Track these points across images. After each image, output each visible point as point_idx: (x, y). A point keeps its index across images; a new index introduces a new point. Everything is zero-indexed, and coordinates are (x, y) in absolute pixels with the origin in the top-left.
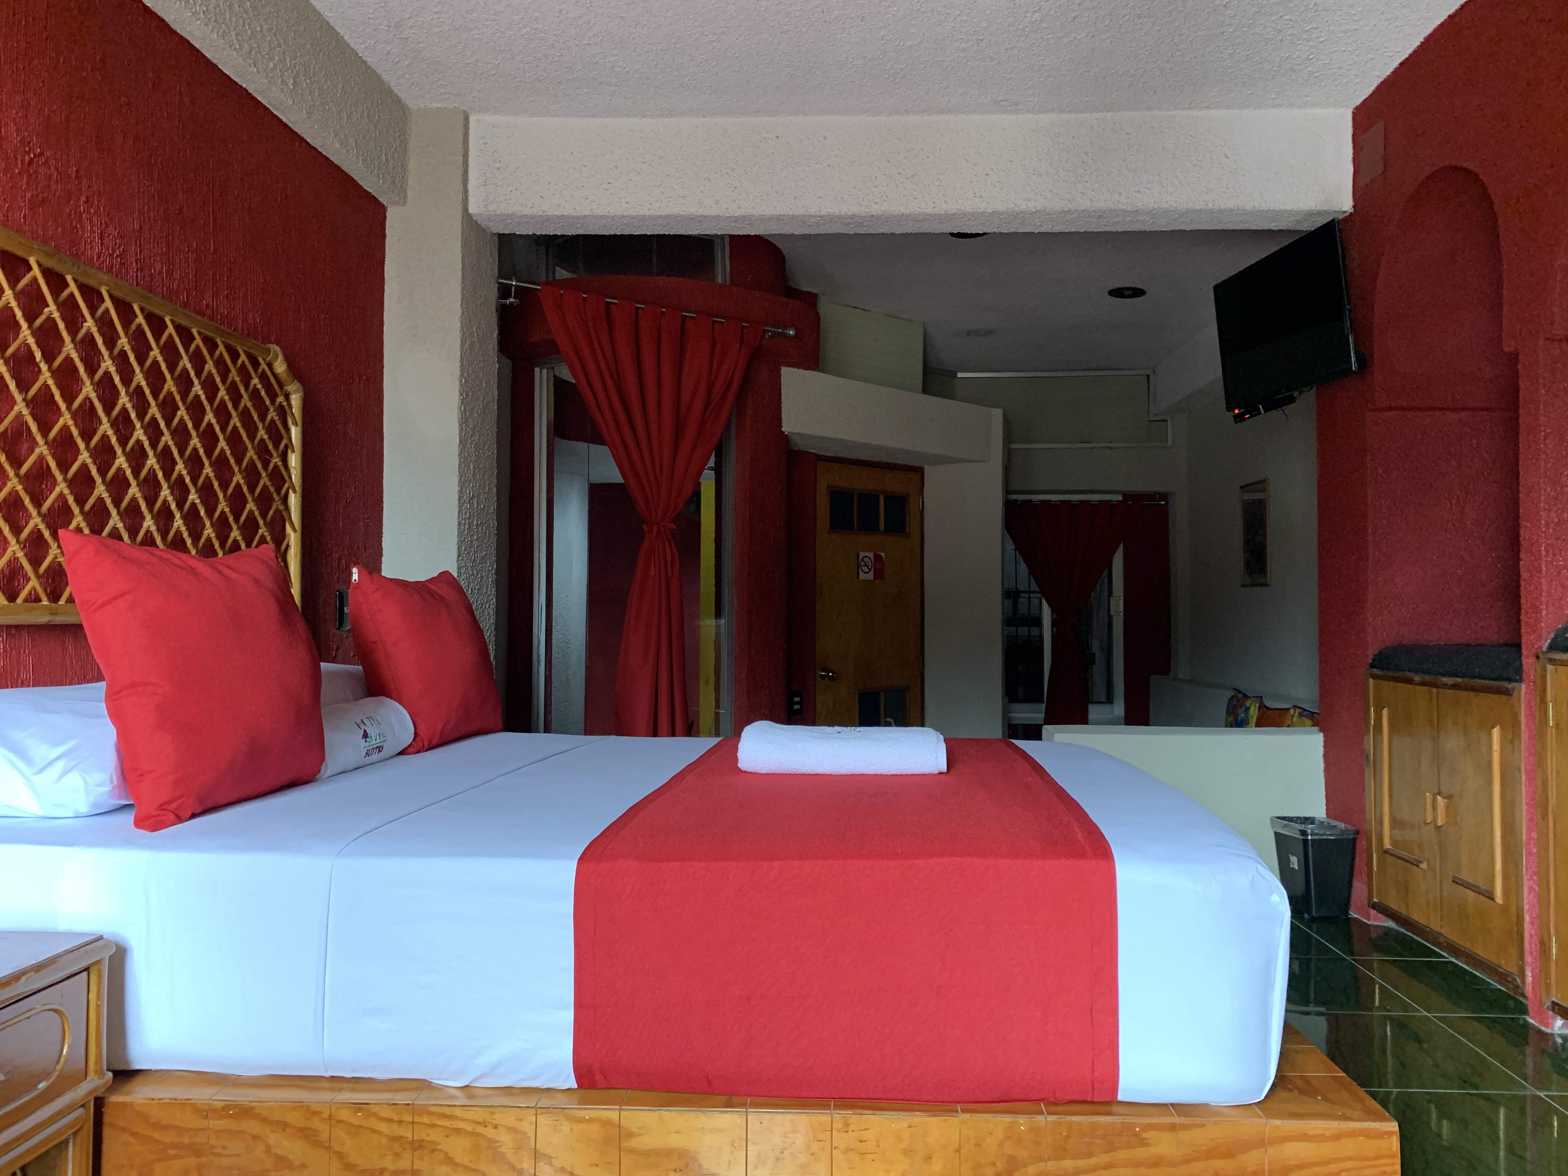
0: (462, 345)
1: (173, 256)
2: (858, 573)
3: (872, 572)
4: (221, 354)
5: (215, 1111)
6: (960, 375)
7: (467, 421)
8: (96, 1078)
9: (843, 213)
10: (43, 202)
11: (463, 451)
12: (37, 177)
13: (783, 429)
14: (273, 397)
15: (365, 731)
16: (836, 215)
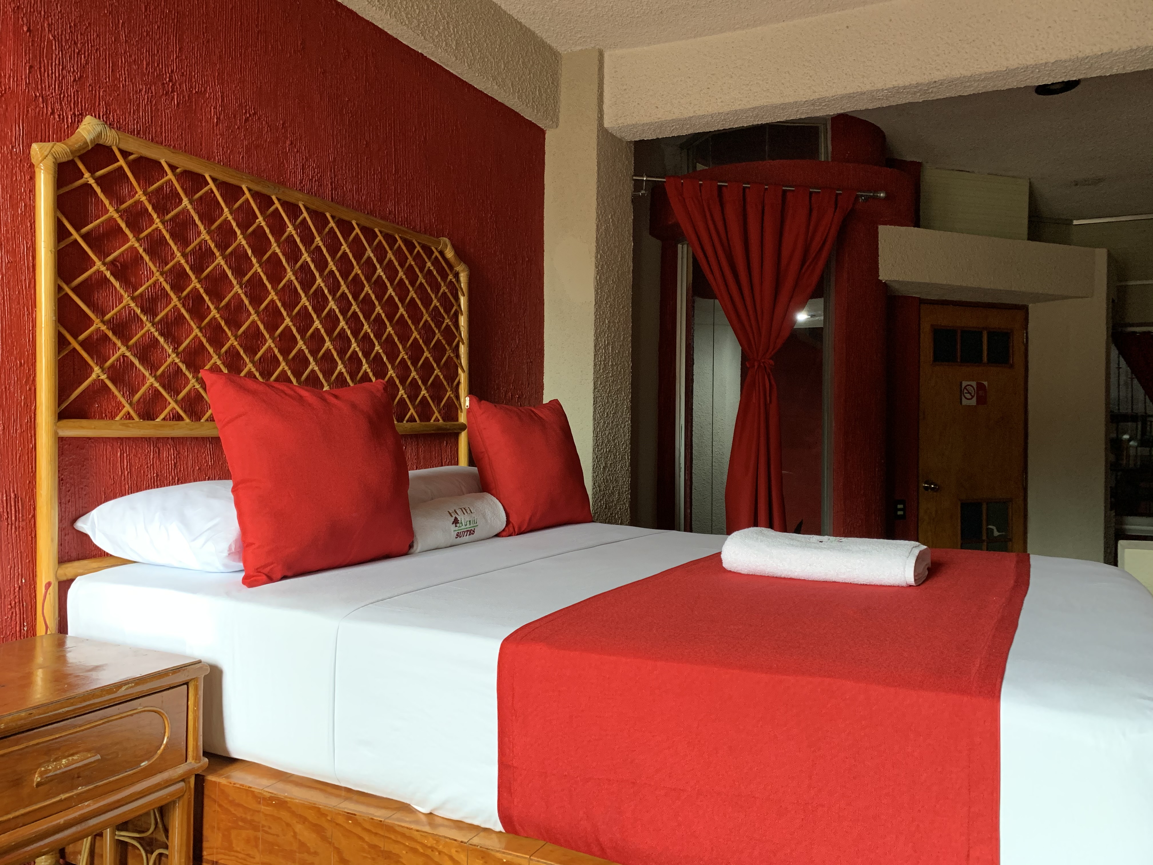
0: (598, 230)
1: (361, 178)
2: (961, 400)
3: (975, 399)
4: (400, 245)
5: (264, 799)
6: (1075, 222)
7: (603, 287)
8: (193, 762)
9: (907, 84)
10: (257, 147)
11: (599, 310)
12: (252, 130)
13: (880, 278)
14: (444, 277)
15: (456, 519)
16: (901, 86)
